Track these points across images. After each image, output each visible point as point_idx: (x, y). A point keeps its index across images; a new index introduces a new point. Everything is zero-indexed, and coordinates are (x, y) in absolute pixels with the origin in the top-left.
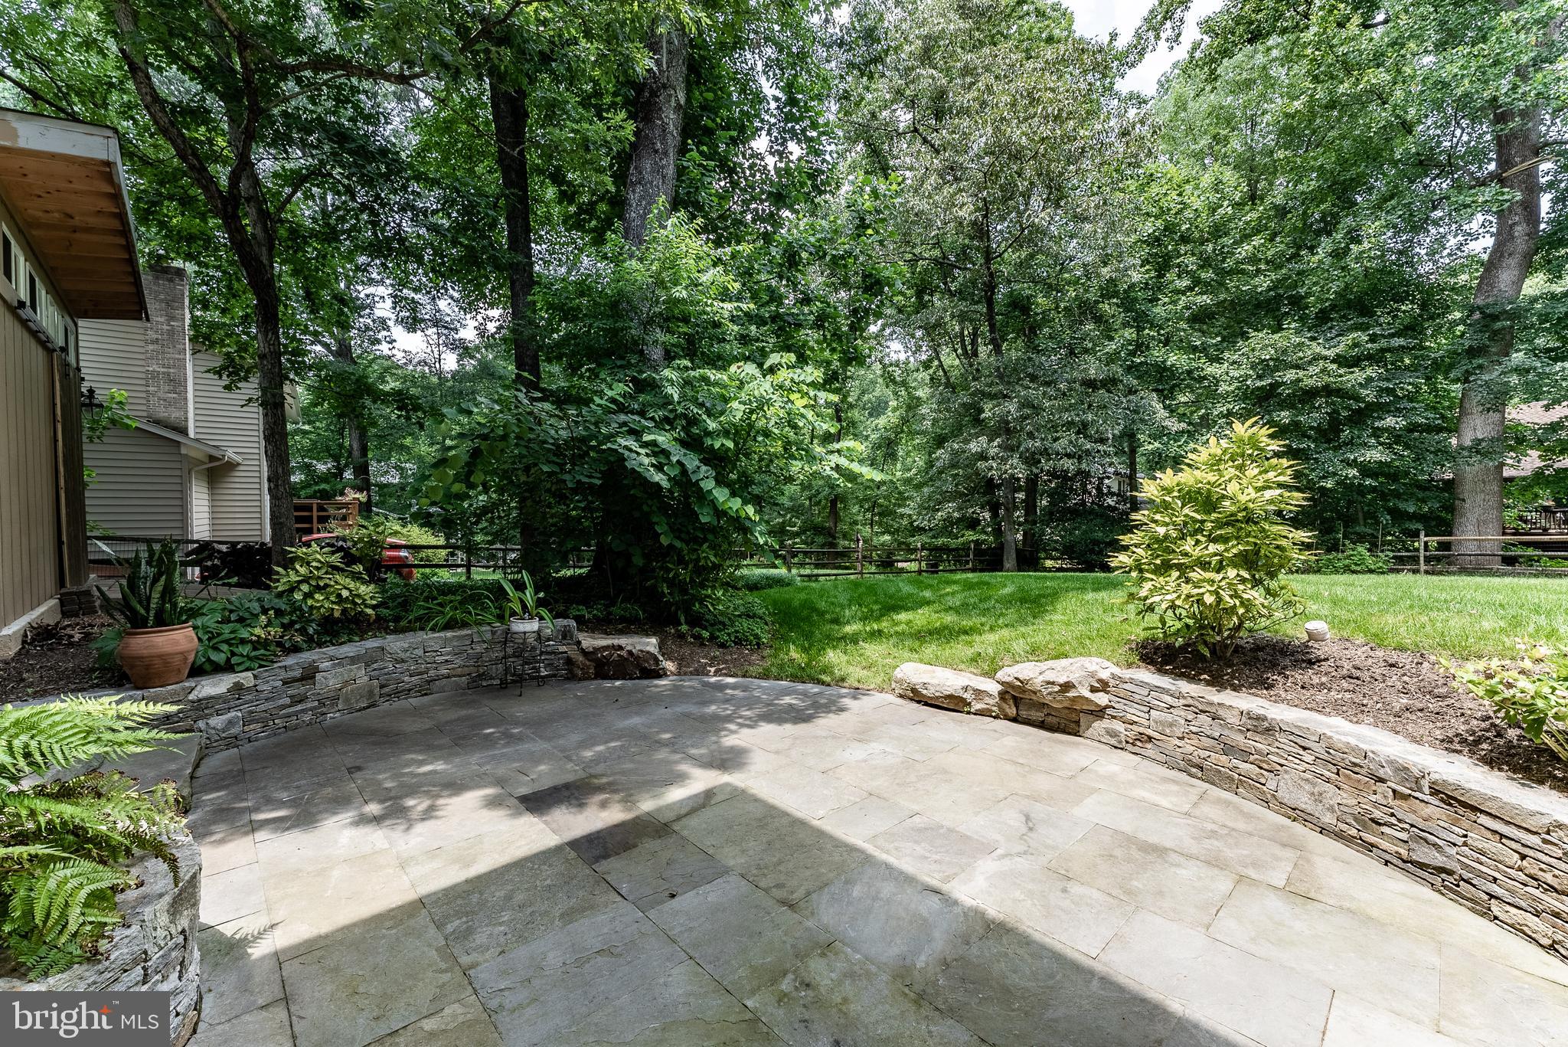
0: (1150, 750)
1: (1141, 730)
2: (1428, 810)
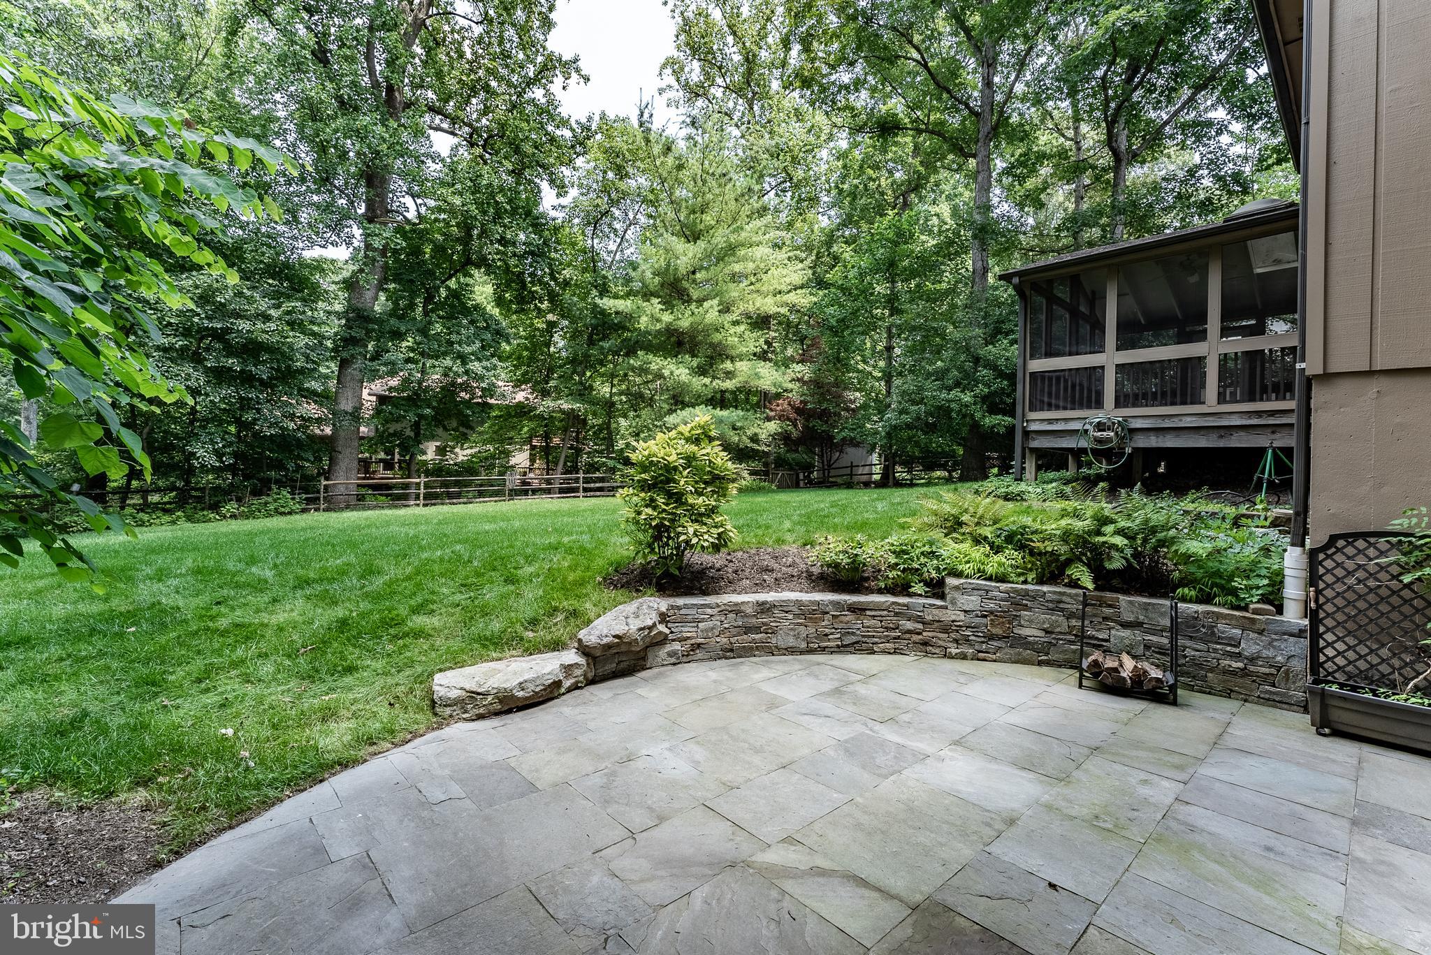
0: (700, 654)
1: (693, 641)
2: (847, 618)
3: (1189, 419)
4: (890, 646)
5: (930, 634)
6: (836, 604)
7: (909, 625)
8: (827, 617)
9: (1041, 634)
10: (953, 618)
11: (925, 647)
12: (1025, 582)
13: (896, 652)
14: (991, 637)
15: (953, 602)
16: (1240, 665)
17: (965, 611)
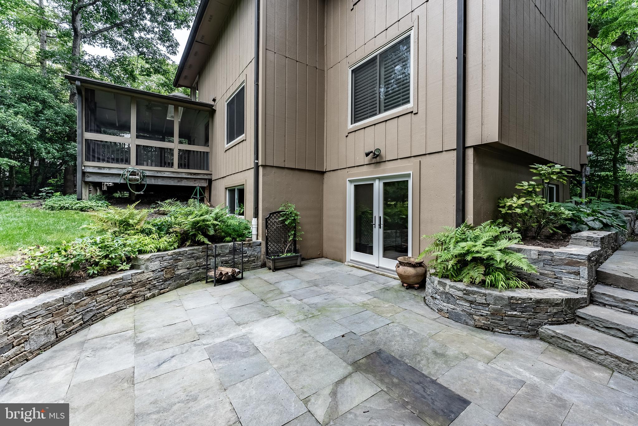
2: (86, 302)
3: (168, 173)
4: (114, 308)
5: (136, 291)
6: (78, 295)
7: (124, 290)
8: (70, 307)
9: (186, 270)
10: (148, 276)
11: (134, 300)
12: (175, 249)
13: (119, 310)
14: (165, 280)
15: (147, 268)
16: (247, 259)
17: (153, 271)
